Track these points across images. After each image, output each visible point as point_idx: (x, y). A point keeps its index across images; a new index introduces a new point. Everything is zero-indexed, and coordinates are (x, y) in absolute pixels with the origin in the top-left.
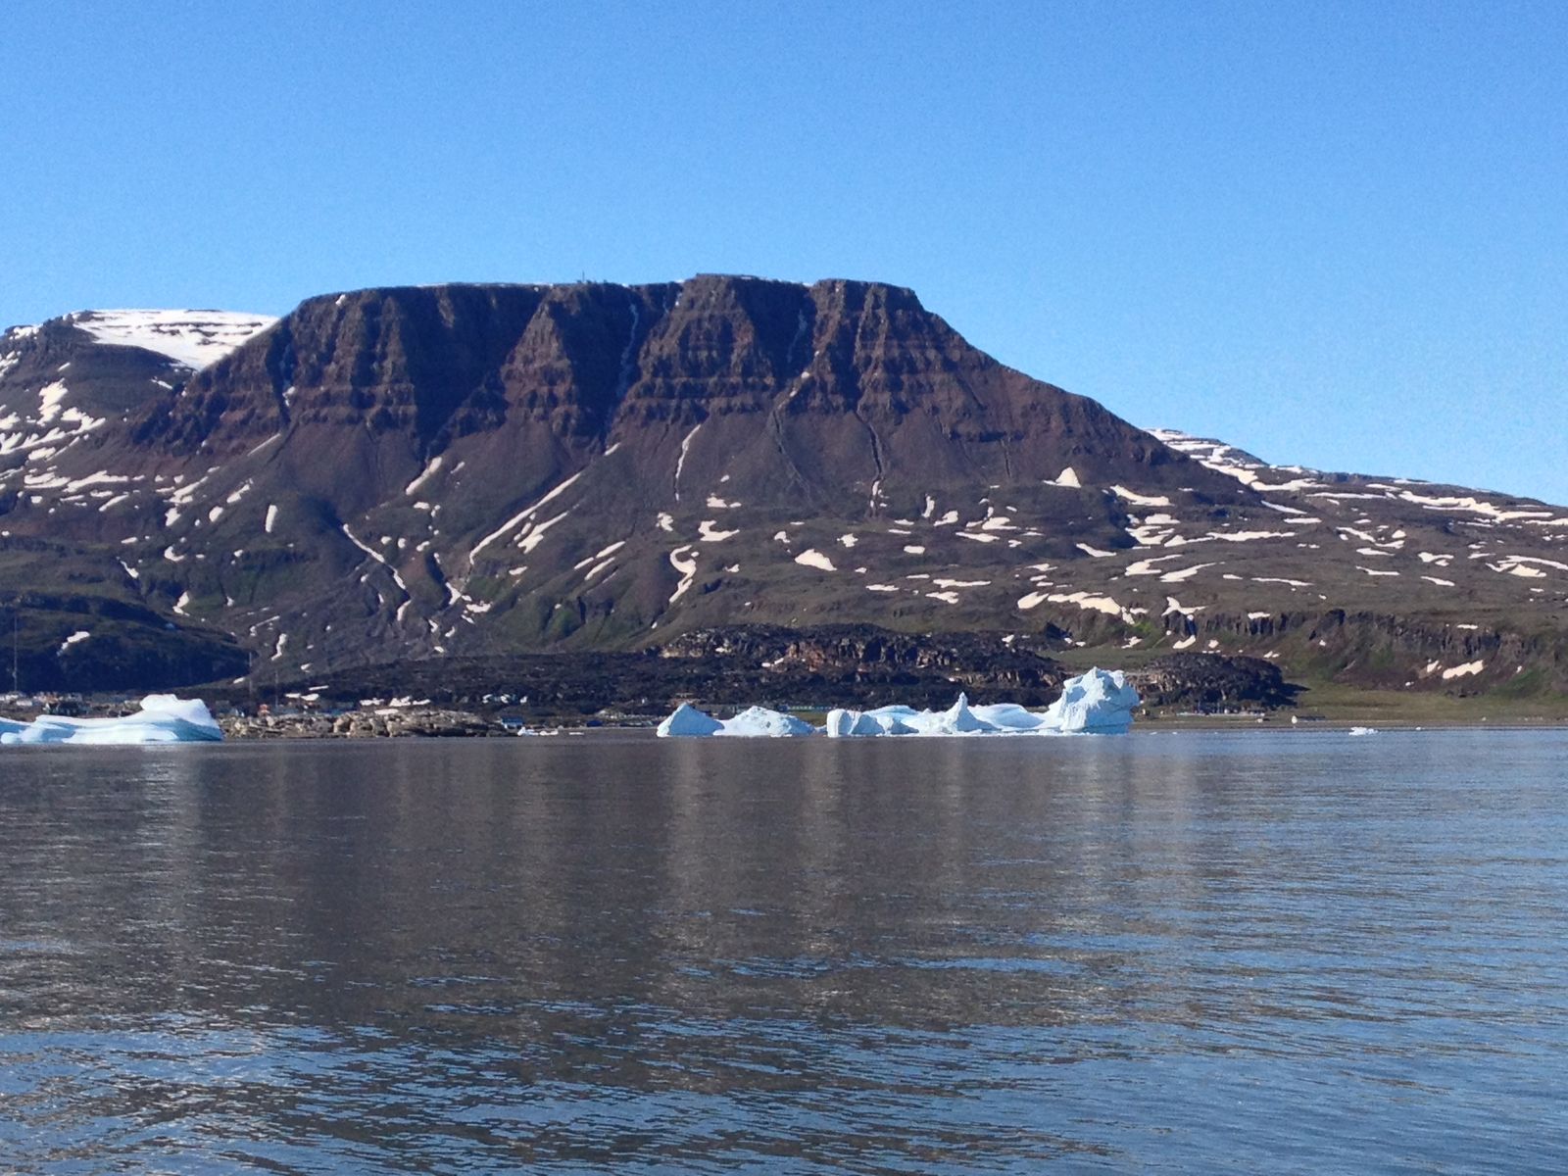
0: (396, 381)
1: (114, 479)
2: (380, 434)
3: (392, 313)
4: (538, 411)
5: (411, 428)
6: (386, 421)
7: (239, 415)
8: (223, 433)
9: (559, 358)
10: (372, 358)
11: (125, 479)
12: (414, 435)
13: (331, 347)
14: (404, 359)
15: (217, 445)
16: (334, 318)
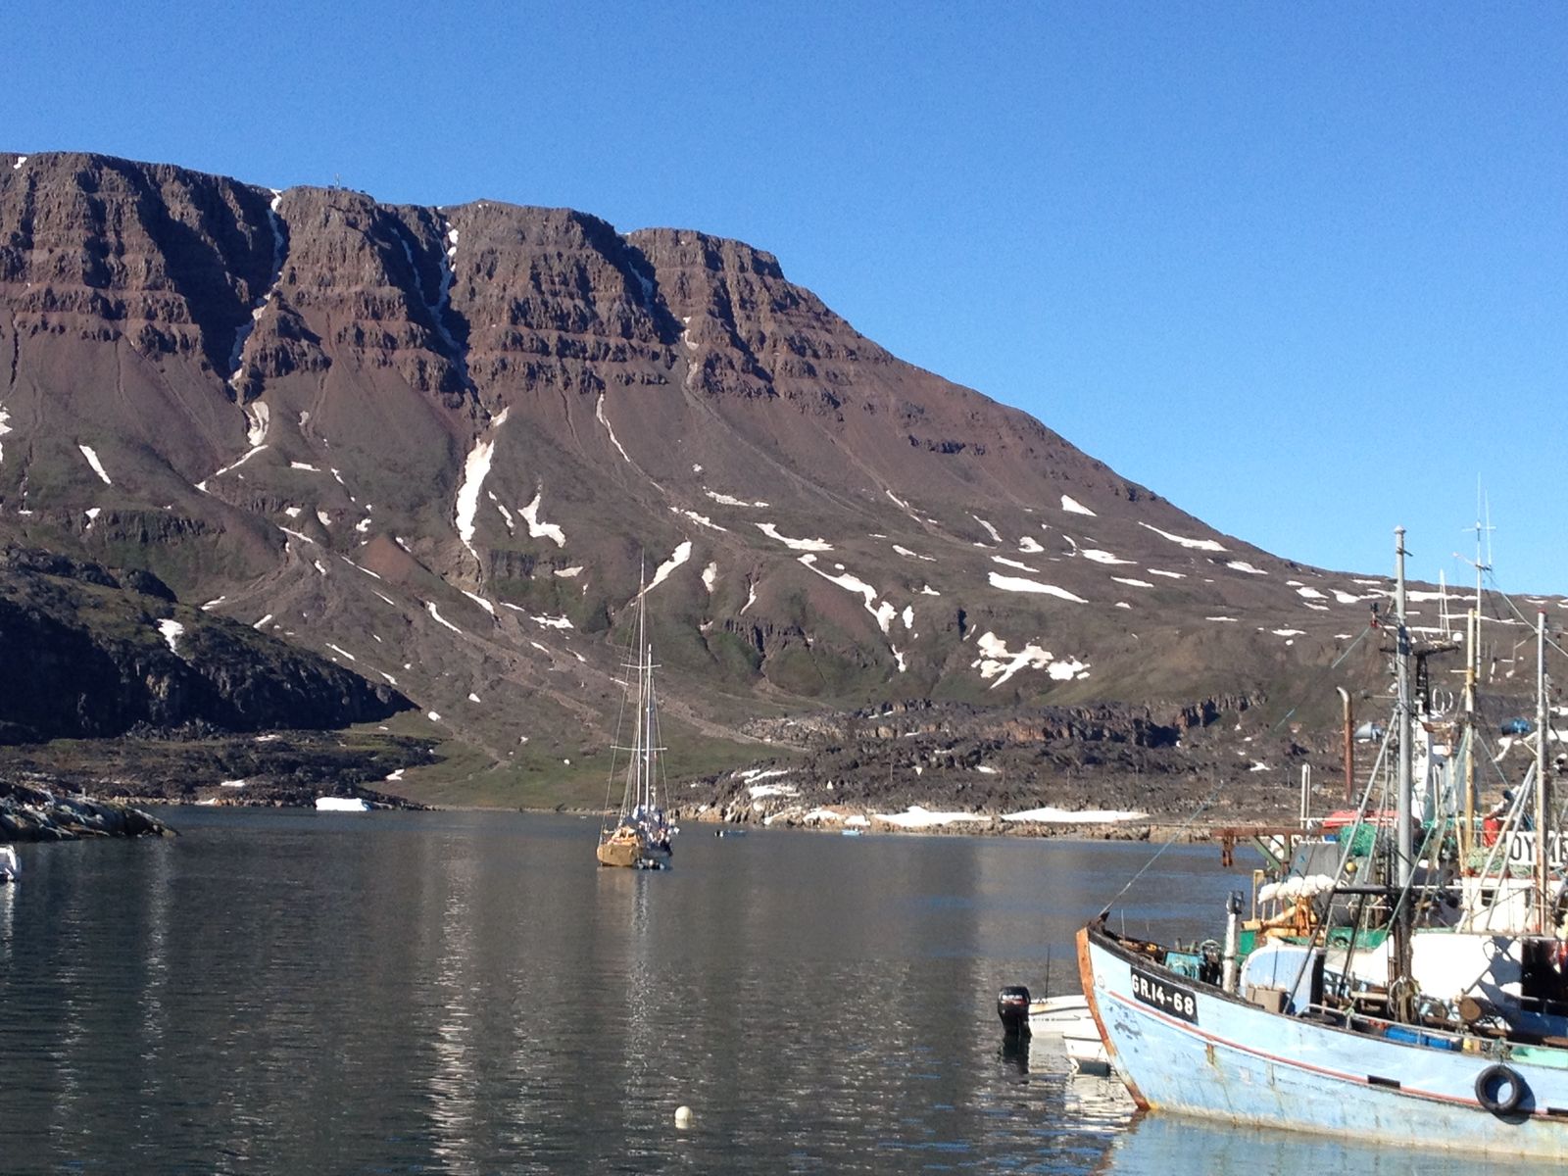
0: (154, 287)
2: (157, 358)
3: (116, 193)
4: (372, 353)
5: (198, 356)
6: (158, 344)
9: (380, 284)
10: (104, 250)
12: (205, 367)
13: (27, 226)
14: (159, 259)
16: (23, 185)
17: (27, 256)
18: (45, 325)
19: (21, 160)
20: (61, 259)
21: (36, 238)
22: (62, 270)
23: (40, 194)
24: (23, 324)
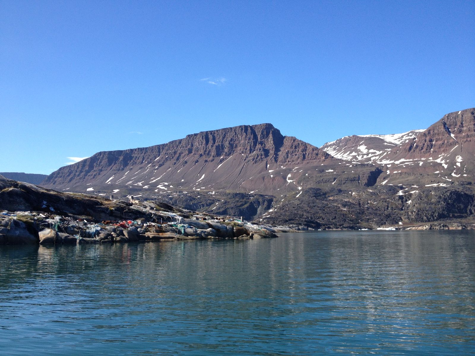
1: (408, 160)
7: (440, 142)
8: (437, 147)
11: (411, 160)
13: (462, 124)
15: (437, 150)
16: (460, 116)
17: (462, 129)
18: (467, 141)
19: (460, 112)
20: (469, 128)
21: (464, 125)
22: (469, 130)
23: (464, 117)
24: (463, 141)
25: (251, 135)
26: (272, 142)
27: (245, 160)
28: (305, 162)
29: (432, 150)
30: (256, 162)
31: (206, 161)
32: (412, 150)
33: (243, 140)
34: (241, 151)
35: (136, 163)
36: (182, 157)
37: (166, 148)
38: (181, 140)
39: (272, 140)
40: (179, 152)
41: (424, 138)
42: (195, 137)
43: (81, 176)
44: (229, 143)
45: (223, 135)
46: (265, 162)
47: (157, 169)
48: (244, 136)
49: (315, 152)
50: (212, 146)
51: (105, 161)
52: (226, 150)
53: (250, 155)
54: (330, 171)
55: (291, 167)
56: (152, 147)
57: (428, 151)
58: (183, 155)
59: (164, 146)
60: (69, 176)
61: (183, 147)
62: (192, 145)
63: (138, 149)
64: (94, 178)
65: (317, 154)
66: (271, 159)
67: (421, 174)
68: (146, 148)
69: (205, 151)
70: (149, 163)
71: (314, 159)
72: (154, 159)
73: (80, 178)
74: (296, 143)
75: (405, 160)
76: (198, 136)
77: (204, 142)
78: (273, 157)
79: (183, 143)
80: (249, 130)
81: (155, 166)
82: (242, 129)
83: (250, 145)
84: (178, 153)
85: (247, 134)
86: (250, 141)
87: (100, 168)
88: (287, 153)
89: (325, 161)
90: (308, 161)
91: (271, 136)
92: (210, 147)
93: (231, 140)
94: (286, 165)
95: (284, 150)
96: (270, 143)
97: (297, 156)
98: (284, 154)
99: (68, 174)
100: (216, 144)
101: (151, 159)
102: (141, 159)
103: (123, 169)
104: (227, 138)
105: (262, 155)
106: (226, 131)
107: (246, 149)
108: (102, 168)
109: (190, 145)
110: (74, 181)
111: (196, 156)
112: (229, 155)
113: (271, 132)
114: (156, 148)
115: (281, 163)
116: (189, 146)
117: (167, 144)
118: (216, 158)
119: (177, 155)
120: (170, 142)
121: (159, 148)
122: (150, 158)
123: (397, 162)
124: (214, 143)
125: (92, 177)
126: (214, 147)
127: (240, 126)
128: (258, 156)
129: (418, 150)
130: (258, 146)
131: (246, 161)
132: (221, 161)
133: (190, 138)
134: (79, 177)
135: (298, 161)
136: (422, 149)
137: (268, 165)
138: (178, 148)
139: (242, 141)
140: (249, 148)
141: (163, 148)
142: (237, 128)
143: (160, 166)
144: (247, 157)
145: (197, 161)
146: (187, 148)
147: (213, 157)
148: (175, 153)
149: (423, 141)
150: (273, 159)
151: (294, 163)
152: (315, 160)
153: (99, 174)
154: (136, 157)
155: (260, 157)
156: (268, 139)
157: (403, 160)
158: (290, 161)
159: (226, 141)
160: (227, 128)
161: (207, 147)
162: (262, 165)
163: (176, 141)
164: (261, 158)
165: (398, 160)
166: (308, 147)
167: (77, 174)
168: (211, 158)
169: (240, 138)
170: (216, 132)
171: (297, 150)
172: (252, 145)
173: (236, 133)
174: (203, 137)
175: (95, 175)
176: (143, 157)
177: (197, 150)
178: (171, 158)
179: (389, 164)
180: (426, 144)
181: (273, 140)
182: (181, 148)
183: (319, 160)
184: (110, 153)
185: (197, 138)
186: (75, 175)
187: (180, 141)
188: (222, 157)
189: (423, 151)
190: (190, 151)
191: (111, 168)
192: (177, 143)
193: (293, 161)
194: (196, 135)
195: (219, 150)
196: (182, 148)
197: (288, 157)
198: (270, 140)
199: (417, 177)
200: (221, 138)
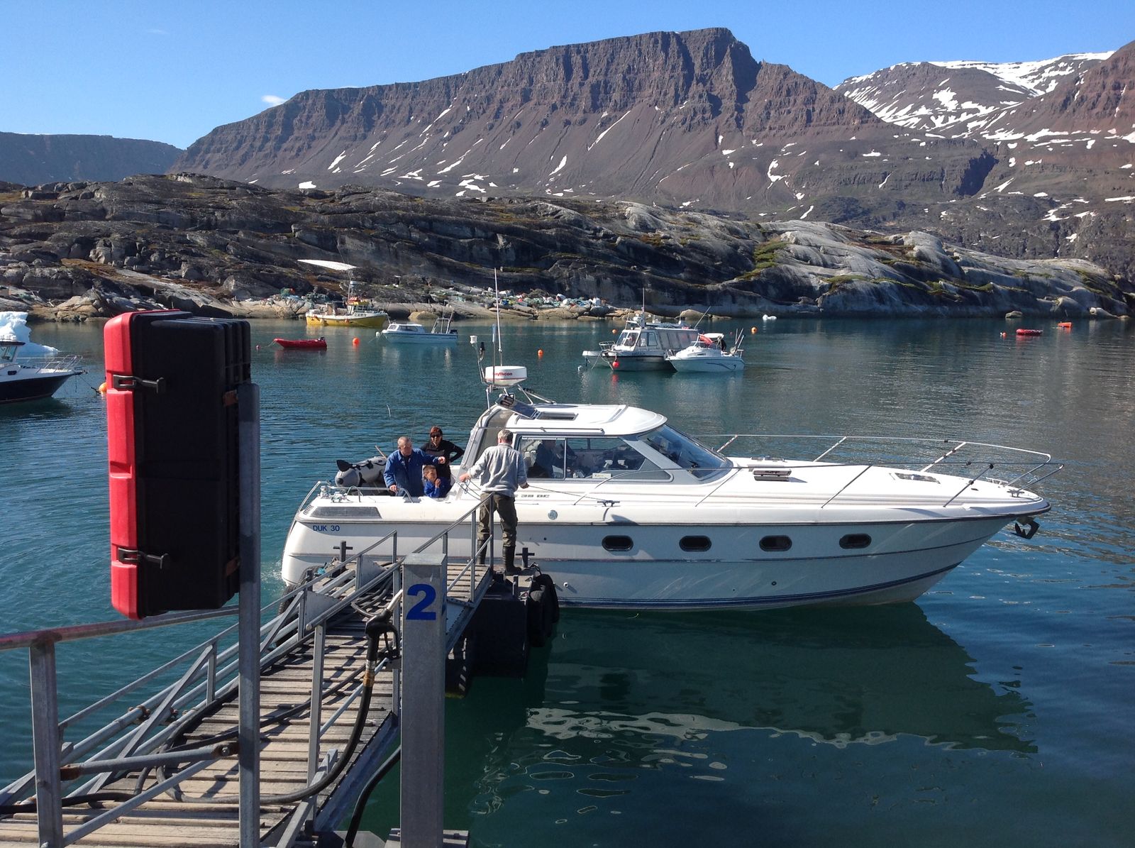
8: (1130, 103)
15: (1129, 110)
25: (679, 57)
26: (730, 78)
27: (663, 122)
28: (810, 130)
29: (1117, 109)
30: (690, 128)
31: (568, 123)
32: (1069, 109)
33: (657, 70)
34: (653, 99)
35: (394, 121)
36: (505, 109)
37: (466, 85)
38: (502, 65)
39: (731, 72)
40: (499, 97)
41: (1100, 80)
42: (538, 59)
43: (269, 151)
44: (624, 78)
45: (608, 55)
46: (712, 129)
47: (448, 139)
48: (660, 61)
49: (836, 105)
50: (581, 85)
51: (319, 116)
52: (616, 96)
53: (675, 111)
54: (873, 154)
55: (777, 142)
56: (431, 81)
57: (1108, 111)
58: (510, 104)
59: (459, 79)
60: (237, 148)
61: (509, 85)
62: (531, 82)
63: (397, 85)
64: (297, 155)
65: (841, 112)
66: (727, 121)
67: (1091, 171)
68: (416, 85)
69: (565, 97)
70: (425, 123)
71: (834, 124)
72: (437, 113)
73: (266, 156)
74: (790, 82)
75: (1051, 134)
76: (547, 57)
77: (562, 73)
78: (731, 116)
79: (509, 75)
80: (674, 45)
81: (441, 131)
82: (656, 42)
83: (676, 84)
84: (495, 99)
85: (667, 54)
86: (676, 74)
87: (310, 131)
88: (768, 107)
89: (861, 131)
90: (818, 129)
91: (727, 61)
92: (576, 88)
93: (629, 70)
94: (764, 137)
95: (760, 99)
96: (724, 81)
97: (792, 115)
98: (761, 110)
99: (235, 145)
100: (592, 79)
101: (429, 114)
102: (404, 113)
103: (365, 137)
104: (618, 65)
105: (704, 111)
106: (615, 46)
107: (666, 94)
108: (315, 130)
109: (525, 81)
110: (250, 163)
111: (541, 108)
112: (623, 107)
113: (728, 51)
114: (441, 85)
115: (753, 133)
116: (524, 84)
117: (466, 76)
118: (592, 116)
119: (494, 106)
120: (474, 71)
121: (448, 86)
122: (427, 109)
123: (1032, 138)
124: (586, 77)
125: (293, 154)
126: (587, 88)
127: (652, 35)
128: (695, 113)
129: (1083, 108)
130: (695, 88)
131: (666, 124)
132: (604, 125)
133: (525, 61)
134: (262, 154)
135: (795, 128)
136: (1094, 105)
137: (721, 138)
138: (495, 86)
139: (656, 75)
140: (672, 92)
141: (457, 86)
142: (644, 40)
143: (455, 131)
144: (667, 115)
145: (545, 123)
146: (519, 88)
147: (585, 112)
148: (489, 99)
149: (1099, 88)
150: (732, 121)
151: (783, 132)
152: (836, 127)
153: (309, 147)
154: (394, 107)
155: (699, 116)
156: (719, 70)
157: (1045, 132)
158: (774, 129)
159: (616, 73)
160: (618, 39)
161: (569, 86)
162: (705, 135)
163: (488, 68)
164: (703, 118)
165: (1034, 133)
166: (821, 92)
167: (258, 144)
168: (580, 115)
169: (651, 65)
170: (590, 48)
171: (792, 99)
172: (681, 84)
173: (640, 53)
174: (557, 60)
175: (299, 150)
176: (411, 109)
177: (545, 93)
178: (481, 111)
179: (1012, 142)
180: (1104, 95)
181: (734, 74)
182: (502, 87)
183: (845, 127)
184: (330, 93)
185: (544, 62)
186: (252, 146)
187: (500, 69)
188: (605, 114)
189: (1095, 111)
190: (526, 97)
191: (336, 133)
192: (493, 74)
193: (782, 128)
194: (539, 53)
195: (599, 96)
196: (506, 88)
197: (768, 118)
198: (724, 72)
199: (1079, 178)
200: (603, 65)
